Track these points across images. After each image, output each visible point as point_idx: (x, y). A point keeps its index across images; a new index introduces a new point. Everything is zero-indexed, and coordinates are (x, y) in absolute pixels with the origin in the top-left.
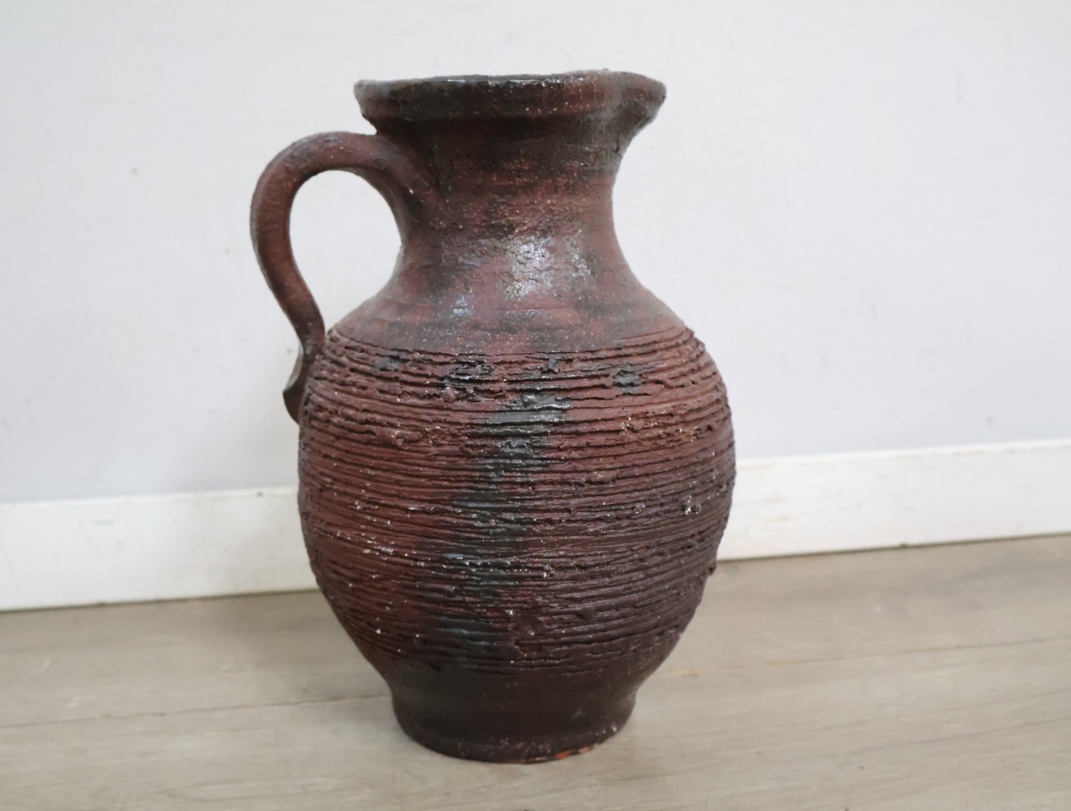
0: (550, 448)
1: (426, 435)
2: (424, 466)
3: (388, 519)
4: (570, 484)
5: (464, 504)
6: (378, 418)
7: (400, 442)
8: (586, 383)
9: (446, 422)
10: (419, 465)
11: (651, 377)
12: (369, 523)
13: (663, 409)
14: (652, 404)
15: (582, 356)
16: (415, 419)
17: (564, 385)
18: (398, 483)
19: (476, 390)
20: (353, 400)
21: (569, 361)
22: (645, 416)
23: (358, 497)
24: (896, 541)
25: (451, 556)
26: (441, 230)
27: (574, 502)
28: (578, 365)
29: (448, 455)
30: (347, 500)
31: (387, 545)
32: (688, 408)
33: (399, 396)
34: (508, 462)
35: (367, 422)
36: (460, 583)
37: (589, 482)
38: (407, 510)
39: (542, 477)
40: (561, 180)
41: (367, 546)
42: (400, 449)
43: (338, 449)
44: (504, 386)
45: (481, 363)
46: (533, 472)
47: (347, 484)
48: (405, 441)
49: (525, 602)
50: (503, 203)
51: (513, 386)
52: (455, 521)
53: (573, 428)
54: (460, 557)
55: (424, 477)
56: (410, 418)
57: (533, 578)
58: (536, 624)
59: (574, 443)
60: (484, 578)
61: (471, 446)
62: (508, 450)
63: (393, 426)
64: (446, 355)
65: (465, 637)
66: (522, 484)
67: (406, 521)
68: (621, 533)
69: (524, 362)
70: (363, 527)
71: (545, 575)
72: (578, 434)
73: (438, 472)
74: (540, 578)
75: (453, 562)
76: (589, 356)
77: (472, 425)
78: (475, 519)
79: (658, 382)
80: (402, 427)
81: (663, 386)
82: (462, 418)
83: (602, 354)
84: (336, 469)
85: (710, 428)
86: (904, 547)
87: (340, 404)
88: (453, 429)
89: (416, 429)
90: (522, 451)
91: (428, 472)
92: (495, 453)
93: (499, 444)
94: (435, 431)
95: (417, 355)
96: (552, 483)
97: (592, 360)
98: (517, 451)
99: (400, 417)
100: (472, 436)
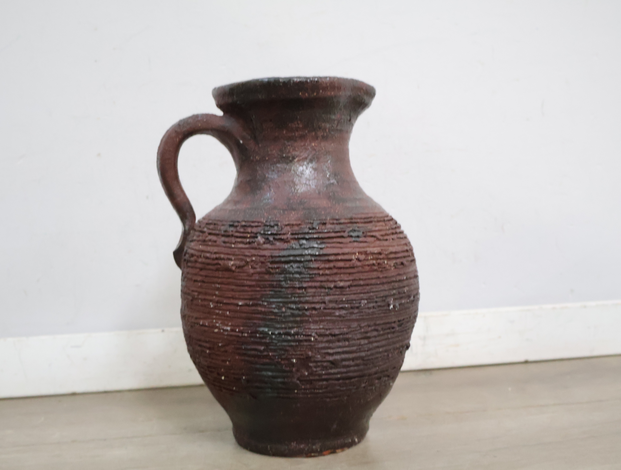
0: (314, 269)
1: (247, 263)
2: (247, 280)
3: (227, 311)
4: (325, 288)
5: (268, 300)
6: (222, 256)
7: (234, 268)
8: (333, 235)
9: (258, 255)
10: (244, 280)
11: (369, 234)
12: (217, 314)
13: (376, 250)
14: (369, 247)
15: (331, 222)
16: (242, 255)
17: (321, 236)
18: (233, 290)
19: (274, 239)
20: (209, 249)
21: (324, 224)
22: (366, 253)
23: (211, 301)
24: (522, 359)
25: (261, 329)
26: (257, 161)
27: (327, 298)
28: (329, 226)
29: (259, 273)
30: (206, 303)
31: (227, 325)
32: (389, 251)
33: (234, 244)
34: (291, 276)
35: (217, 259)
36: (267, 345)
37: (335, 287)
38: (237, 305)
39: (310, 284)
40: (320, 134)
41: (217, 327)
42: (233, 271)
43: (201, 276)
44: (289, 236)
45: (277, 225)
46: (305, 282)
47: (206, 294)
48: (236, 267)
49: (302, 355)
50: (289, 145)
51: (293, 236)
52: (263, 309)
53: (326, 258)
54: (266, 330)
55: (247, 286)
56: (239, 255)
57: (306, 341)
58: (308, 368)
59: (327, 266)
60: (279, 341)
61: (272, 268)
62: (291, 269)
63: (230, 259)
64: (258, 222)
65: (269, 377)
66: (300, 288)
67: (236, 311)
68: (354, 317)
69: (300, 225)
70: (214, 317)
71: (312, 339)
72: (329, 261)
73: (254, 283)
74: (310, 341)
75: (262, 333)
76: (335, 222)
77: (272, 257)
78: (274, 308)
79: (372, 236)
80: (235, 260)
81: (376, 239)
82: (267, 253)
83: (342, 221)
84: (201, 287)
85: (402, 264)
86: (526, 362)
87: (202, 251)
88: (262, 259)
89: (242, 260)
90: (298, 270)
91: (249, 283)
92: (284, 272)
93: (286, 266)
94: (252, 261)
95: (244, 223)
96: (315, 287)
97: (337, 224)
98: (296, 270)
99: (234, 255)
100: (272, 263)
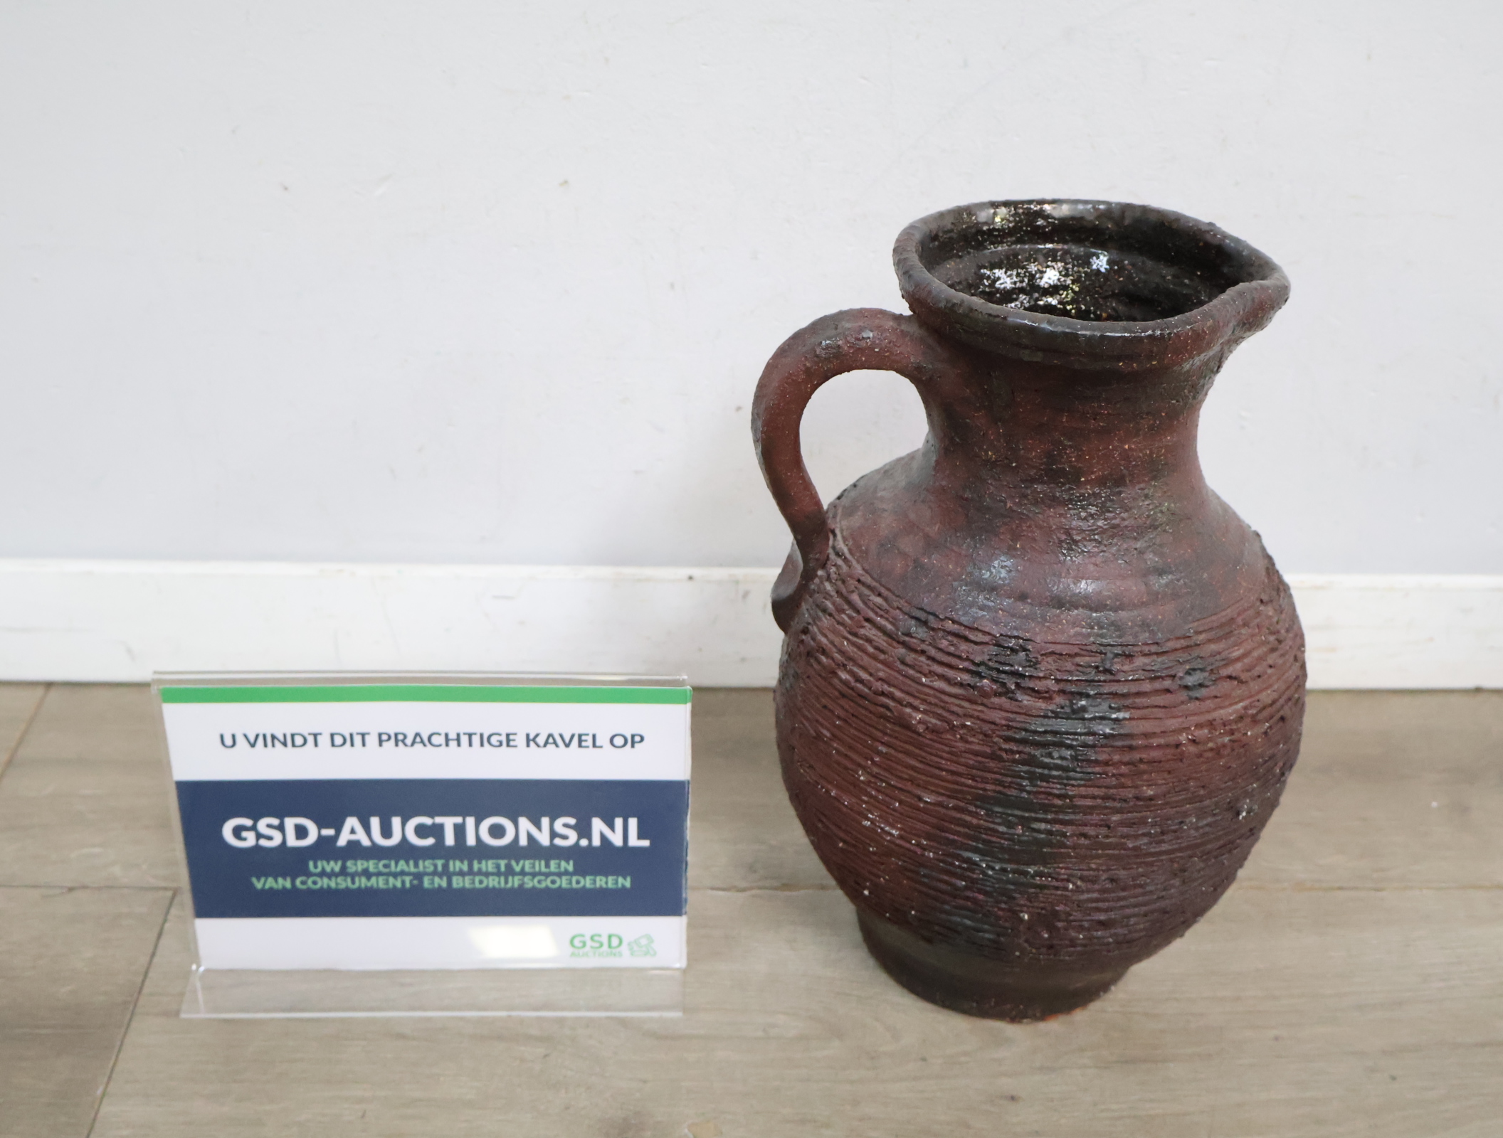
0: (1097, 762)
1: (953, 728)
2: (947, 760)
3: (896, 800)
4: (1114, 800)
5: (989, 806)
6: (898, 694)
7: (921, 729)
8: (1147, 687)
9: (978, 718)
10: (942, 758)
11: (1224, 672)
12: (871, 796)
13: (1233, 712)
14: (1221, 708)
15: (1146, 649)
16: (943, 708)
17: (1123, 689)
18: (913, 768)
19: (1017, 685)
20: (866, 660)
21: (1129, 657)
22: (1211, 724)
23: (864, 768)
24: (1470, 683)
25: (967, 854)
26: (988, 461)
27: (1115, 818)
28: (1140, 661)
29: (976, 754)
30: (848, 764)
31: (893, 827)
32: (1260, 705)
33: (925, 676)
34: (1046, 772)
35: (883, 694)
36: (973, 881)
37: (1138, 798)
38: (920, 799)
39: (1083, 791)
40: (1145, 424)
41: (868, 819)
42: (919, 734)
43: (842, 707)
44: (1051, 684)
45: (1025, 650)
46: (1073, 786)
47: (851, 748)
48: (927, 728)
49: (1042, 909)
50: (1071, 447)
51: (1062, 686)
52: (975, 821)
53: (1127, 743)
54: (976, 858)
55: (947, 771)
56: (936, 705)
57: (1057, 888)
58: (1051, 929)
59: (1126, 758)
60: (999, 881)
61: (1006, 751)
62: (1047, 760)
63: (916, 709)
64: (985, 633)
65: (967, 927)
66: (1059, 797)
67: (918, 809)
68: (1165, 847)
69: (1077, 655)
70: (865, 798)
71: (1071, 886)
72: (1131, 748)
73: (961, 769)
74: (1066, 889)
75: (968, 861)
76: (1154, 649)
77: (1009, 727)
78: (999, 824)
79: (1230, 677)
80: (925, 712)
81: (1236, 682)
82: (997, 716)
83: (1171, 645)
84: (838, 727)
85: (1282, 719)
86: (1478, 690)
87: (851, 659)
88: (986, 727)
89: (939, 717)
90: (1064, 763)
91: (953, 767)
92: (1031, 761)
93: (1037, 753)
94: (964, 726)
95: (949, 625)
96: (1094, 797)
97: (1157, 654)
98: (1059, 762)
99: (924, 701)
100: (1008, 739)
